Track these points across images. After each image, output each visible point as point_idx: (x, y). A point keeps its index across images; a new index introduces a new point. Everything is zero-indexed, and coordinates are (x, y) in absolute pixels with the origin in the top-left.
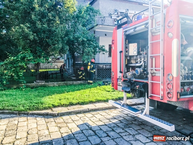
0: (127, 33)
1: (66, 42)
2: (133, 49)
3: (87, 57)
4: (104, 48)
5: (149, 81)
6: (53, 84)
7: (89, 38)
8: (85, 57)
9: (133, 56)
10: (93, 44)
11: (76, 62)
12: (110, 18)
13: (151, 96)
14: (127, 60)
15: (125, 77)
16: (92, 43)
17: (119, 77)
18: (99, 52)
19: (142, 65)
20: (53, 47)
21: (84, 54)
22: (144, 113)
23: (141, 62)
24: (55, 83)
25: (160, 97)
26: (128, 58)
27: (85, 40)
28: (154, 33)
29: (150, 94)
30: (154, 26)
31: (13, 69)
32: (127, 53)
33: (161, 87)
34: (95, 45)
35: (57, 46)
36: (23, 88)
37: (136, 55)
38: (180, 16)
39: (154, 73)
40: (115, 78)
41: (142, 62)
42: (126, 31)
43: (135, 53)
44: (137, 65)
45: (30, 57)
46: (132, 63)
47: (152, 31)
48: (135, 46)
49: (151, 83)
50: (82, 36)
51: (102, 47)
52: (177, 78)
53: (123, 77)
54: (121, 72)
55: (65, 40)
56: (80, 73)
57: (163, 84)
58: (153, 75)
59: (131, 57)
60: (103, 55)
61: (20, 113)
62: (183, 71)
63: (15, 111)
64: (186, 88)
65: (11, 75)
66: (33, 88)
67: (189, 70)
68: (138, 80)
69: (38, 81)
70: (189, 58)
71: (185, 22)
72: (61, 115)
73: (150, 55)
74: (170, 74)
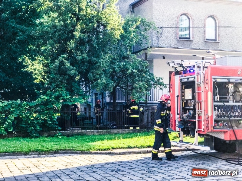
0: (183, 81)
2: (188, 94)
3: (138, 95)
4: (161, 81)
6: (93, 131)
7: (140, 68)
8: (135, 96)
9: (188, 100)
10: (146, 76)
11: (117, 101)
12: (168, 65)
13: (199, 131)
14: (184, 103)
15: (182, 118)
16: (144, 75)
17: (177, 119)
18: (155, 87)
20: (95, 83)
21: (134, 90)
22: (194, 144)
24: (95, 131)
25: (202, 130)
26: (185, 102)
27: (136, 71)
28: (199, 85)
29: (197, 129)
30: (199, 81)
31: (46, 112)
32: (183, 97)
33: (203, 123)
34: (148, 77)
35: (100, 82)
36: (59, 135)
37: (191, 99)
38: (213, 77)
39: (200, 114)
40: (173, 120)
42: (181, 79)
43: (190, 98)
45: (66, 96)
46: (188, 106)
47: (198, 84)
48: (190, 91)
49: (198, 121)
50: (130, 66)
51: (159, 80)
52: (212, 116)
53: (180, 118)
54: (178, 114)
55: (109, 73)
57: (204, 121)
58: (199, 115)
59: (187, 100)
60: (159, 90)
61: (83, 152)
62: (217, 112)
63: (78, 151)
64: (219, 123)
65: (45, 118)
66: (68, 136)
67: (221, 111)
68: (190, 120)
69: (71, 128)
70: (222, 104)
71: (216, 81)
72: (123, 154)
73: (196, 101)
74: (207, 114)
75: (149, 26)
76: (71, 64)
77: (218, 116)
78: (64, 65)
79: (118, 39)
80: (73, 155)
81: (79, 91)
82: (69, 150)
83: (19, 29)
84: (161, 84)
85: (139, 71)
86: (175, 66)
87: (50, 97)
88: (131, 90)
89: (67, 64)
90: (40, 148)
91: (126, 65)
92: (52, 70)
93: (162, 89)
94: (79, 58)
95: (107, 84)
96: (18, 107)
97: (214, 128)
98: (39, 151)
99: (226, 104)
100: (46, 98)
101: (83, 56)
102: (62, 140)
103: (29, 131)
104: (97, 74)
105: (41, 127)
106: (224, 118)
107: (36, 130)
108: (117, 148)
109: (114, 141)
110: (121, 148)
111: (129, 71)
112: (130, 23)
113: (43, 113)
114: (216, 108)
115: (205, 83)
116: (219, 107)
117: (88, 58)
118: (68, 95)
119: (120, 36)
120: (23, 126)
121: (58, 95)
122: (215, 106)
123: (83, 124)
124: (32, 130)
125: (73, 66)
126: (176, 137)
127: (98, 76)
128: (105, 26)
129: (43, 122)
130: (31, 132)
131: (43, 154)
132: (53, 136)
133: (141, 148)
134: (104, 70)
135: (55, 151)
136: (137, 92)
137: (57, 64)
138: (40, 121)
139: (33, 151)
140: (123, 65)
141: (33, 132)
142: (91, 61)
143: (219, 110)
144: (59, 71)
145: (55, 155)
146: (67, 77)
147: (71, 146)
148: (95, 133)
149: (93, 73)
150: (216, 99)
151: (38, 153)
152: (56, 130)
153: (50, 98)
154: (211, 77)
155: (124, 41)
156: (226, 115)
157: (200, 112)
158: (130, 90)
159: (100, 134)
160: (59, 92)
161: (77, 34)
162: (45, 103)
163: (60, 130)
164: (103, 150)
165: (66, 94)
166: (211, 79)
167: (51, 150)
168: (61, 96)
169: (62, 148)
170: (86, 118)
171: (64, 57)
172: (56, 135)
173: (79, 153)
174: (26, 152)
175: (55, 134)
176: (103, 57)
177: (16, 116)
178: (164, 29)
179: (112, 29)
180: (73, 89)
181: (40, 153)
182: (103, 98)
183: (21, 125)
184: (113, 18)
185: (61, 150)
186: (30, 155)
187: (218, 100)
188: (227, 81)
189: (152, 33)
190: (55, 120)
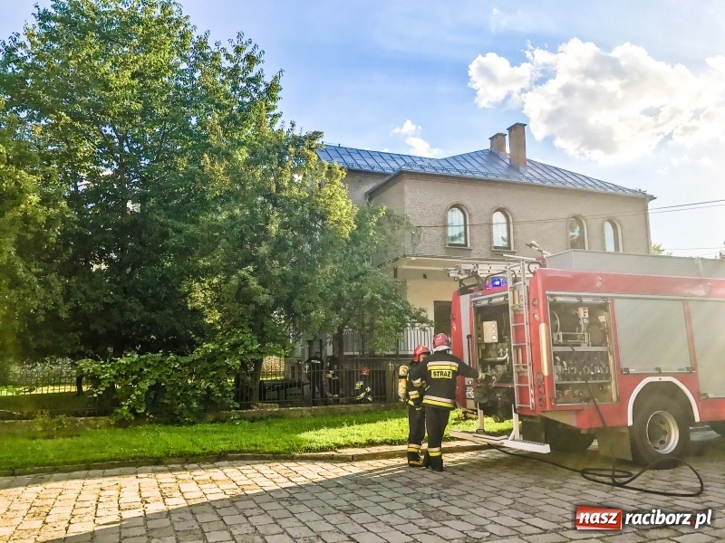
0: (478, 305)
1: (331, 303)
2: (490, 331)
4: (423, 314)
5: (515, 385)
7: (386, 292)
8: (377, 341)
9: (491, 344)
10: (396, 306)
11: (345, 353)
13: (520, 408)
14: (482, 350)
16: (393, 303)
17: (468, 383)
18: (412, 327)
19: (506, 360)
20: (304, 318)
21: (376, 332)
22: (511, 437)
23: (504, 355)
24: (304, 408)
25: (531, 406)
26: (484, 347)
27: (379, 296)
28: (517, 311)
29: (517, 405)
30: (517, 302)
31: (211, 374)
32: (480, 339)
33: (532, 392)
34: (400, 307)
35: (315, 316)
37: (497, 341)
38: (547, 292)
39: (522, 372)
40: (460, 385)
41: (507, 355)
42: (476, 302)
43: (495, 339)
44: (499, 359)
46: (490, 357)
47: (515, 309)
48: (494, 326)
49: (518, 388)
50: (369, 287)
51: (419, 313)
52: (550, 376)
55: (331, 300)
56: (359, 385)
57: (534, 386)
58: (520, 374)
59: (488, 345)
60: (419, 331)
61: (277, 457)
62: (559, 367)
63: (266, 453)
64: (566, 392)
65: (208, 387)
66: (253, 420)
67: (568, 365)
68: (499, 385)
69: (260, 404)
70: (568, 349)
71: (555, 300)
72: (358, 460)
73: (513, 345)
74: (540, 372)
75: (398, 222)
76: (260, 284)
77: (563, 376)
78: (246, 285)
79: (346, 240)
80: (255, 464)
81: (276, 334)
82: (249, 452)
83: (172, 227)
84: (423, 321)
85: (384, 297)
86: (461, 277)
87: (222, 345)
88: (370, 331)
89: (254, 283)
90: (189, 448)
91: (361, 286)
92: (225, 295)
93: (424, 330)
94: (277, 272)
95: (328, 320)
96: (158, 365)
97: (556, 403)
98: (185, 455)
99: (577, 349)
100: (212, 347)
101: (282, 270)
102: (240, 429)
103: (177, 412)
104: (310, 302)
105: (200, 402)
106: (575, 380)
107: (190, 410)
108: (346, 446)
109: (341, 430)
110: (355, 445)
111: (367, 297)
112: (368, 215)
113: (206, 376)
114: (558, 358)
115: (531, 306)
116: (564, 356)
117: (292, 274)
118: (255, 341)
119: (350, 235)
120: (166, 401)
121: (235, 342)
122: (555, 354)
123: (286, 395)
124: (183, 409)
125: (265, 287)
126: (459, 418)
127: (311, 305)
128: (323, 218)
129: (205, 393)
130: (181, 414)
131: (193, 463)
132: (223, 421)
133: (395, 445)
134: (321, 295)
135: (220, 454)
136: (381, 334)
137: (233, 282)
138: (199, 392)
139: (173, 456)
140: (357, 287)
141: (185, 413)
142: (298, 279)
143: (564, 363)
144: (237, 296)
145: (217, 464)
146: (252, 307)
147: (253, 442)
148: (305, 412)
149: (301, 300)
150: (555, 339)
151: (184, 460)
152: (230, 409)
153: (220, 348)
154: (544, 291)
155: (358, 245)
156: (578, 373)
157: (522, 369)
158: (367, 331)
159: (313, 415)
160: (238, 336)
161: (273, 228)
162: (211, 358)
163: (237, 409)
164: (318, 451)
165: (252, 340)
166: (545, 296)
167: (211, 452)
168: (243, 343)
169: (234, 448)
170: (292, 385)
171: (248, 271)
172: (228, 420)
173: (268, 459)
174: (157, 458)
175: (228, 417)
176: (321, 271)
177: (154, 383)
178: (424, 230)
179: (336, 222)
180: (265, 329)
181: (187, 460)
182: (321, 347)
183: (162, 401)
184: (338, 203)
185: (231, 452)
186: (166, 465)
187: (561, 340)
188: (575, 300)
189: (403, 236)
190: (229, 389)
